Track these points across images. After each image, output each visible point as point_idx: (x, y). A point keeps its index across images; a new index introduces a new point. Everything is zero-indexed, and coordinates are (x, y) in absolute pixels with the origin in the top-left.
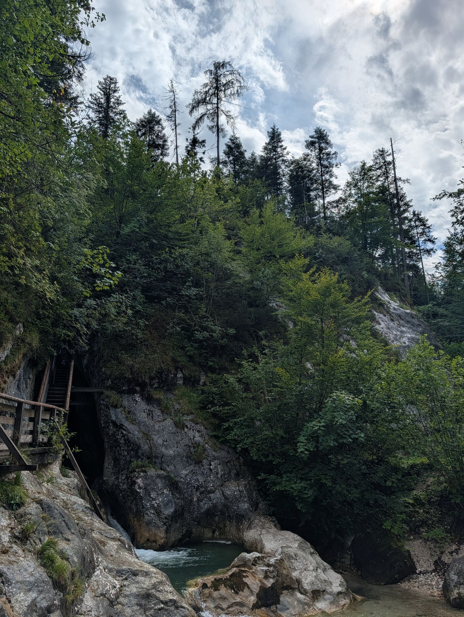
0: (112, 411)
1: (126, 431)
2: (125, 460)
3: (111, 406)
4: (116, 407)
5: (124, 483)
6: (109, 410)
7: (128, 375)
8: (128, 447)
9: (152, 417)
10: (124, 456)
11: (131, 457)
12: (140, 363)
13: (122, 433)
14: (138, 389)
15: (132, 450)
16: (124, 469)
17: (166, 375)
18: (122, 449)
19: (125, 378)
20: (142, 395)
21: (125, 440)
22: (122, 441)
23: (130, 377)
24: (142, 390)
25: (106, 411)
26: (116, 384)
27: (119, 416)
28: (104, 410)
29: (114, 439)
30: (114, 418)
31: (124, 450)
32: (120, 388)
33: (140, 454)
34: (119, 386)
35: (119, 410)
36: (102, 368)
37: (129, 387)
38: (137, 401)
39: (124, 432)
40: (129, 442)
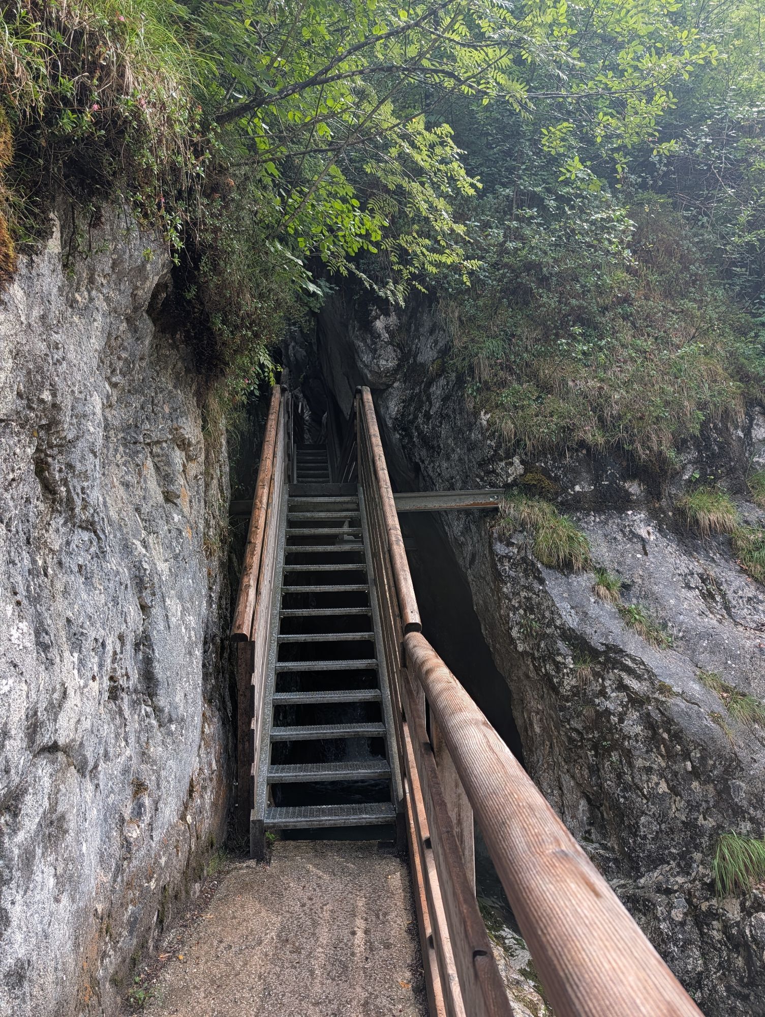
0: (555, 585)
1: (639, 678)
2: (662, 817)
3: (549, 566)
4: (566, 567)
5: (688, 942)
6: (542, 581)
7: (592, 434)
8: (670, 756)
9: (727, 608)
10: (652, 797)
11: (692, 807)
12: (627, 384)
13: (621, 687)
14: (634, 488)
15: (695, 773)
16: (663, 861)
17: (720, 432)
18: (639, 763)
19: (582, 444)
20: (654, 515)
21: (648, 722)
22: (633, 726)
23: (601, 440)
24: (654, 492)
25: (529, 588)
26: (545, 472)
27: (593, 610)
28: (515, 581)
30: (571, 620)
31: (649, 770)
32: (564, 490)
33: (741, 798)
34: (556, 479)
35: (585, 580)
36: (476, 414)
37: (596, 480)
38: (643, 540)
39: (634, 684)
40: (677, 736)
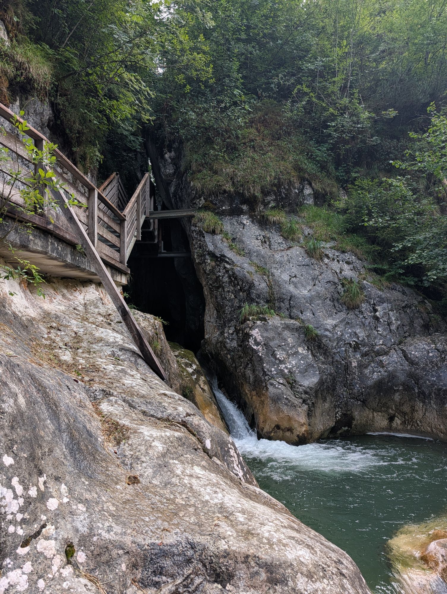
0: (208, 239)
1: (230, 264)
2: (232, 306)
3: (207, 232)
4: (213, 232)
5: (233, 339)
6: (204, 237)
7: (229, 187)
8: (234, 286)
9: (270, 246)
10: (230, 300)
11: (240, 301)
12: (244, 170)
13: (225, 268)
14: (245, 207)
15: (241, 290)
16: (232, 320)
17: (287, 190)
18: (226, 289)
19: (225, 191)
20: (251, 217)
21: (229, 277)
22: (226, 279)
23: (232, 190)
24: (252, 209)
25: (200, 240)
26: (211, 202)
27: (219, 245)
28: (196, 238)
29: (215, 277)
30: (211, 248)
31: (229, 291)
32: (219, 208)
33: (253, 296)
34: (216, 204)
35: (218, 237)
36: (190, 183)
37: (231, 205)
38: (244, 225)
39: (228, 266)
40: (236, 278)
